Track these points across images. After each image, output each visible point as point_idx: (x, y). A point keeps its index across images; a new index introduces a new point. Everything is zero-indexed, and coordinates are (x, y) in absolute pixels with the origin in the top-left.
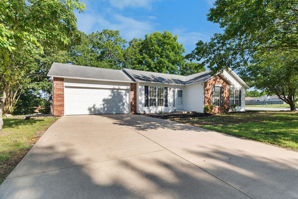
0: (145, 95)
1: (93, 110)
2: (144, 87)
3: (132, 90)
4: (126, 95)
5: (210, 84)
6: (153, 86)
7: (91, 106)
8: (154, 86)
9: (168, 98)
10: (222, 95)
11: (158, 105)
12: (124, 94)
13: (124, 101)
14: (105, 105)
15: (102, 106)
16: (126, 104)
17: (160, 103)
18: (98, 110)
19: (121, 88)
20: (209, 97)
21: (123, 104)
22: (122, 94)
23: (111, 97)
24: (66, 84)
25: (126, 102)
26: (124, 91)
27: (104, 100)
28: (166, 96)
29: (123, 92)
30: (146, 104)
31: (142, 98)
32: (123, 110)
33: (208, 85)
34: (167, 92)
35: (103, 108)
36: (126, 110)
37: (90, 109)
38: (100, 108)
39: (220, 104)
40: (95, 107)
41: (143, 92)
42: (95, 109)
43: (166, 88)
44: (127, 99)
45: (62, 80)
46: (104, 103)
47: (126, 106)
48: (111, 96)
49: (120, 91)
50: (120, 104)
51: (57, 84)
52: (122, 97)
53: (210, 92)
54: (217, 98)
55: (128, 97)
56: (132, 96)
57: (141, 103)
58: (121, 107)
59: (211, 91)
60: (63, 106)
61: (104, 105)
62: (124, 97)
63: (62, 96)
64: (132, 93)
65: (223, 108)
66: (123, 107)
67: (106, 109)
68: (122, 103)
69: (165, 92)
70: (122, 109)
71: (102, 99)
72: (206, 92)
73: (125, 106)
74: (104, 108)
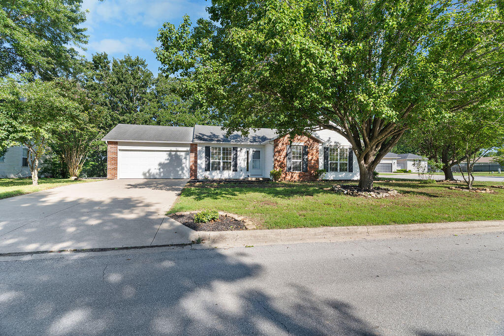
0: (206, 158)
1: (147, 175)
2: (204, 149)
3: (192, 151)
4: (185, 158)
5: (283, 144)
6: (216, 147)
7: (146, 171)
8: (218, 146)
9: (238, 162)
10: (306, 157)
11: (223, 169)
12: (183, 158)
13: (183, 165)
14: (162, 170)
15: (158, 171)
16: (186, 169)
17: (226, 167)
18: (153, 175)
19: (180, 150)
20: (282, 160)
21: (183, 169)
22: (181, 157)
23: (168, 161)
24: (119, 147)
25: (186, 166)
26: (183, 154)
27: (160, 164)
28: (235, 159)
29: (182, 156)
30: (207, 169)
31: (202, 162)
32: (182, 176)
33: (280, 144)
34: (236, 154)
35: (158, 173)
36: (185, 176)
37: (144, 174)
38: (155, 173)
39: (303, 169)
40: (150, 171)
41: (204, 155)
42: (150, 174)
43: (235, 149)
44: (187, 163)
45: (116, 143)
46: (159, 167)
47: (186, 171)
48: (168, 159)
49: (178, 153)
50: (178, 169)
51: (111, 148)
52: (181, 160)
53: (284, 154)
54: (297, 161)
55: (188, 161)
56: (193, 159)
57: (201, 168)
58: (180, 172)
59: (285, 151)
60: (117, 170)
61: (159, 169)
62: (184, 161)
63: (115, 159)
64: (193, 155)
65: (307, 174)
66: (183, 172)
67: (162, 175)
68: (180, 168)
69: (234, 153)
70: (180, 174)
71: (158, 163)
72: (277, 154)
73: (184, 172)
74: (160, 173)
